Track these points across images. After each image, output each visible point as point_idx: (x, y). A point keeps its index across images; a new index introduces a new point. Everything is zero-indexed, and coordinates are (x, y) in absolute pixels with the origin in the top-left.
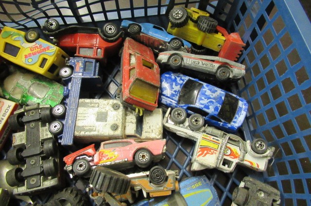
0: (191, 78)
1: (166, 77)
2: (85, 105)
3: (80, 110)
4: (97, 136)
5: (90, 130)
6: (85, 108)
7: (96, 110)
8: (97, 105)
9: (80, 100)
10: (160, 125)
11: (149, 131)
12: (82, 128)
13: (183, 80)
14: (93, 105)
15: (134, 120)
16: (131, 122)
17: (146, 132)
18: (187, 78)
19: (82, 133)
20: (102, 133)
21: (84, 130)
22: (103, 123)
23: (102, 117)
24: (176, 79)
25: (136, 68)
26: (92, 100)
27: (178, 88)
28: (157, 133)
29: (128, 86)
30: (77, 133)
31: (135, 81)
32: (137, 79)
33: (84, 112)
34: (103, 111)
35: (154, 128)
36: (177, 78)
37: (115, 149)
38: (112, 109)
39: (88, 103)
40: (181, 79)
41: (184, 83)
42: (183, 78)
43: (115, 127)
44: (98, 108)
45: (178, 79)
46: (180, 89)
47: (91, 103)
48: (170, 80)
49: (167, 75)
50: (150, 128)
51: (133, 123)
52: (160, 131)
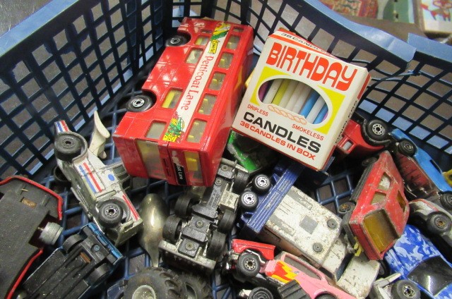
0: (442, 257)
1: (410, 232)
2: (296, 197)
3: (287, 199)
4: (291, 243)
5: (287, 231)
6: (293, 201)
7: (306, 212)
8: (309, 206)
9: (293, 187)
10: (369, 284)
11: (350, 281)
12: (279, 222)
13: (431, 252)
14: (305, 203)
15: (342, 256)
16: (337, 255)
17: (346, 280)
18: (437, 253)
19: (276, 228)
20: (300, 244)
21: (280, 225)
22: (306, 234)
23: (308, 225)
24: (422, 243)
25: (388, 196)
26: (306, 196)
27: (419, 257)
28: (360, 292)
29: (365, 211)
30: (270, 224)
31: (378, 212)
32: (383, 211)
33: (291, 205)
34: (314, 218)
35: (359, 282)
36: (424, 243)
37: (298, 272)
38: (325, 223)
39: (301, 197)
40: (429, 249)
41: (430, 256)
42: (432, 249)
43: (318, 248)
44: (308, 211)
45: (425, 246)
46: (421, 260)
47: (304, 199)
48: (413, 239)
49: (413, 231)
50: (354, 278)
51: (339, 258)
52: (365, 292)
